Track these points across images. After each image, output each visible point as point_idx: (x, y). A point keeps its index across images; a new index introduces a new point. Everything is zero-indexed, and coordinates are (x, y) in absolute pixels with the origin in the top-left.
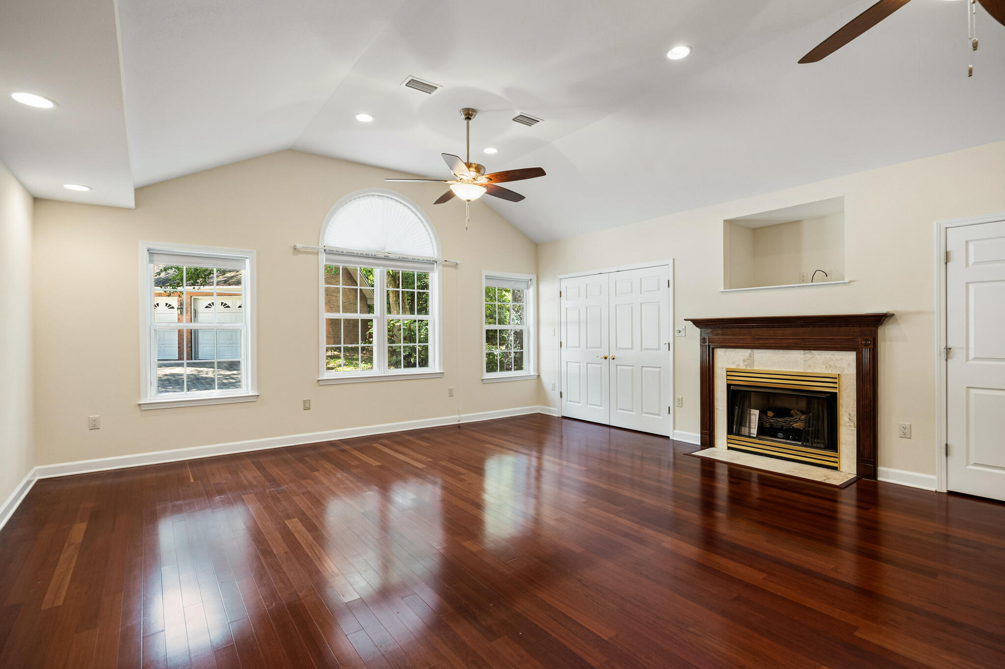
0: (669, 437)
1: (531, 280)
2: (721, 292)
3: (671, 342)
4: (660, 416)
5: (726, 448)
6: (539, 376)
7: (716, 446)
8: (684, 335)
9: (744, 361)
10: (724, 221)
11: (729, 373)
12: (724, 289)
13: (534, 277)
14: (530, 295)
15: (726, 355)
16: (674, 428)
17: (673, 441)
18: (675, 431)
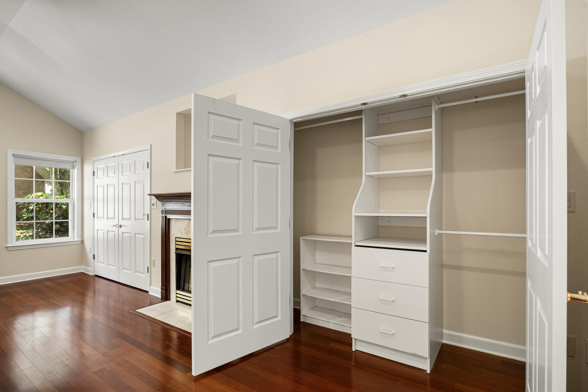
0: (148, 292)
1: (75, 162)
2: (175, 172)
3: (149, 213)
4: (144, 274)
5: (175, 301)
6: (82, 241)
7: (171, 300)
8: (155, 208)
9: (185, 229)
10: (177, 113)
11: (177, 239)
12: (176, 170)
13: (78, 159)
14: (74, 174)
15: (176, 224)
16: (151, 285)
17: (150, 295)
18: (151, 287)
